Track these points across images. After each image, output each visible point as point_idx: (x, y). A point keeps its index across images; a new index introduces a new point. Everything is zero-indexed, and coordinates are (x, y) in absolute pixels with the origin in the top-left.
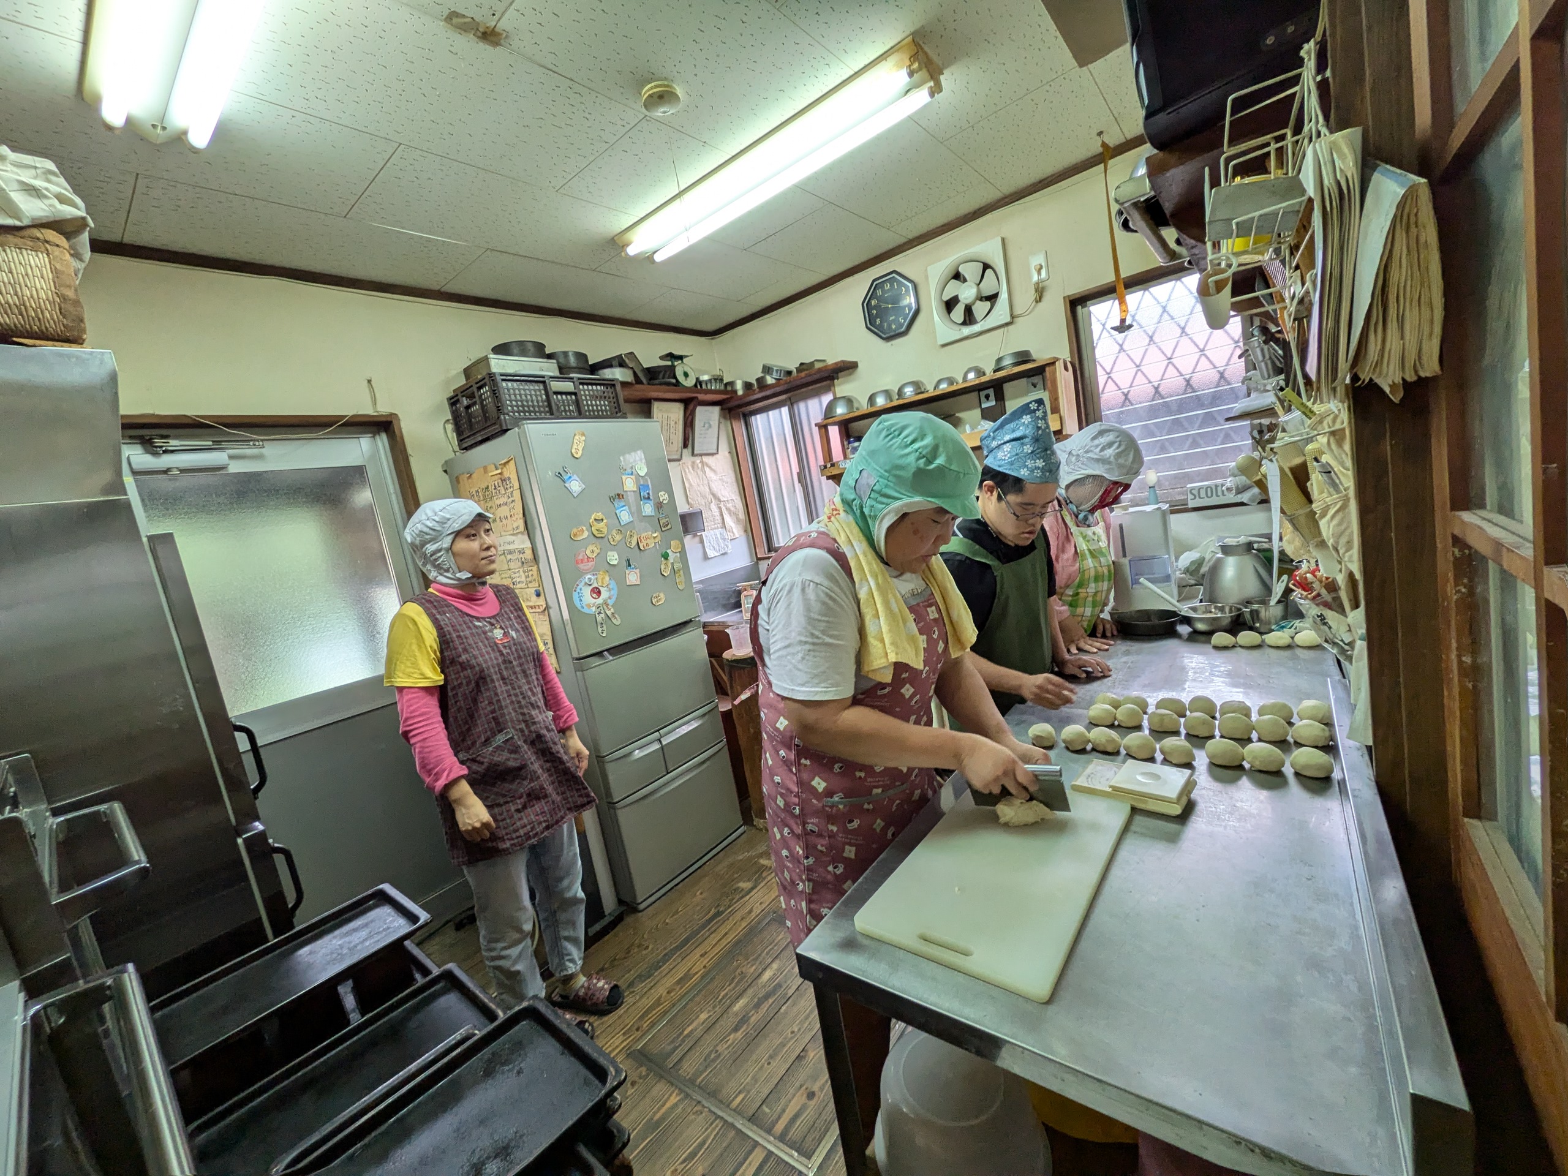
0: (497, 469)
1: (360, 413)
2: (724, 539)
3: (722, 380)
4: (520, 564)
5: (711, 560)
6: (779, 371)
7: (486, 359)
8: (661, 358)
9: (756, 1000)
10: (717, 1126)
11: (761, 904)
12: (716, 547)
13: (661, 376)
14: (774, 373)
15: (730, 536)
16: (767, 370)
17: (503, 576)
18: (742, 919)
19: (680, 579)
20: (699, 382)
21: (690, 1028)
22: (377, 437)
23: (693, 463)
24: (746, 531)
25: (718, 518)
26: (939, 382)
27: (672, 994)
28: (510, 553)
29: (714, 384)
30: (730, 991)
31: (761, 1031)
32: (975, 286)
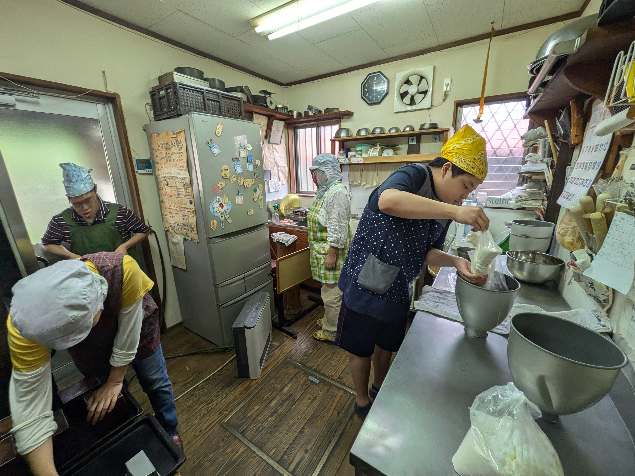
0: (174, 134)
1: (97, 90)
2: (278, 184)
3: (287, 109)
4: (182, 185)
5: (271, 194)
6: (315, 110)
7: (171, 74)
8: (260, 92)
9: (281, 401)
10: (263, 465)
11: (283, 354)
12: (274, 187)
13: (260, 101)
14: (313, 111)
15: (281, 183)
16: (310, 108)
17: (172, 189)
18: (275, 360)
19: (261, 203)
20: (277, 108)
21: (250, 413)
22: (106, 105)
23: (269, 147)
24: (288, 182)
25: (277, 174)
26: (391, 129)
27: (242, 395)
28: (177, 178)
29: (283, 110)
30: (269, 396)
31: (283, 417)
32: (417, 87)
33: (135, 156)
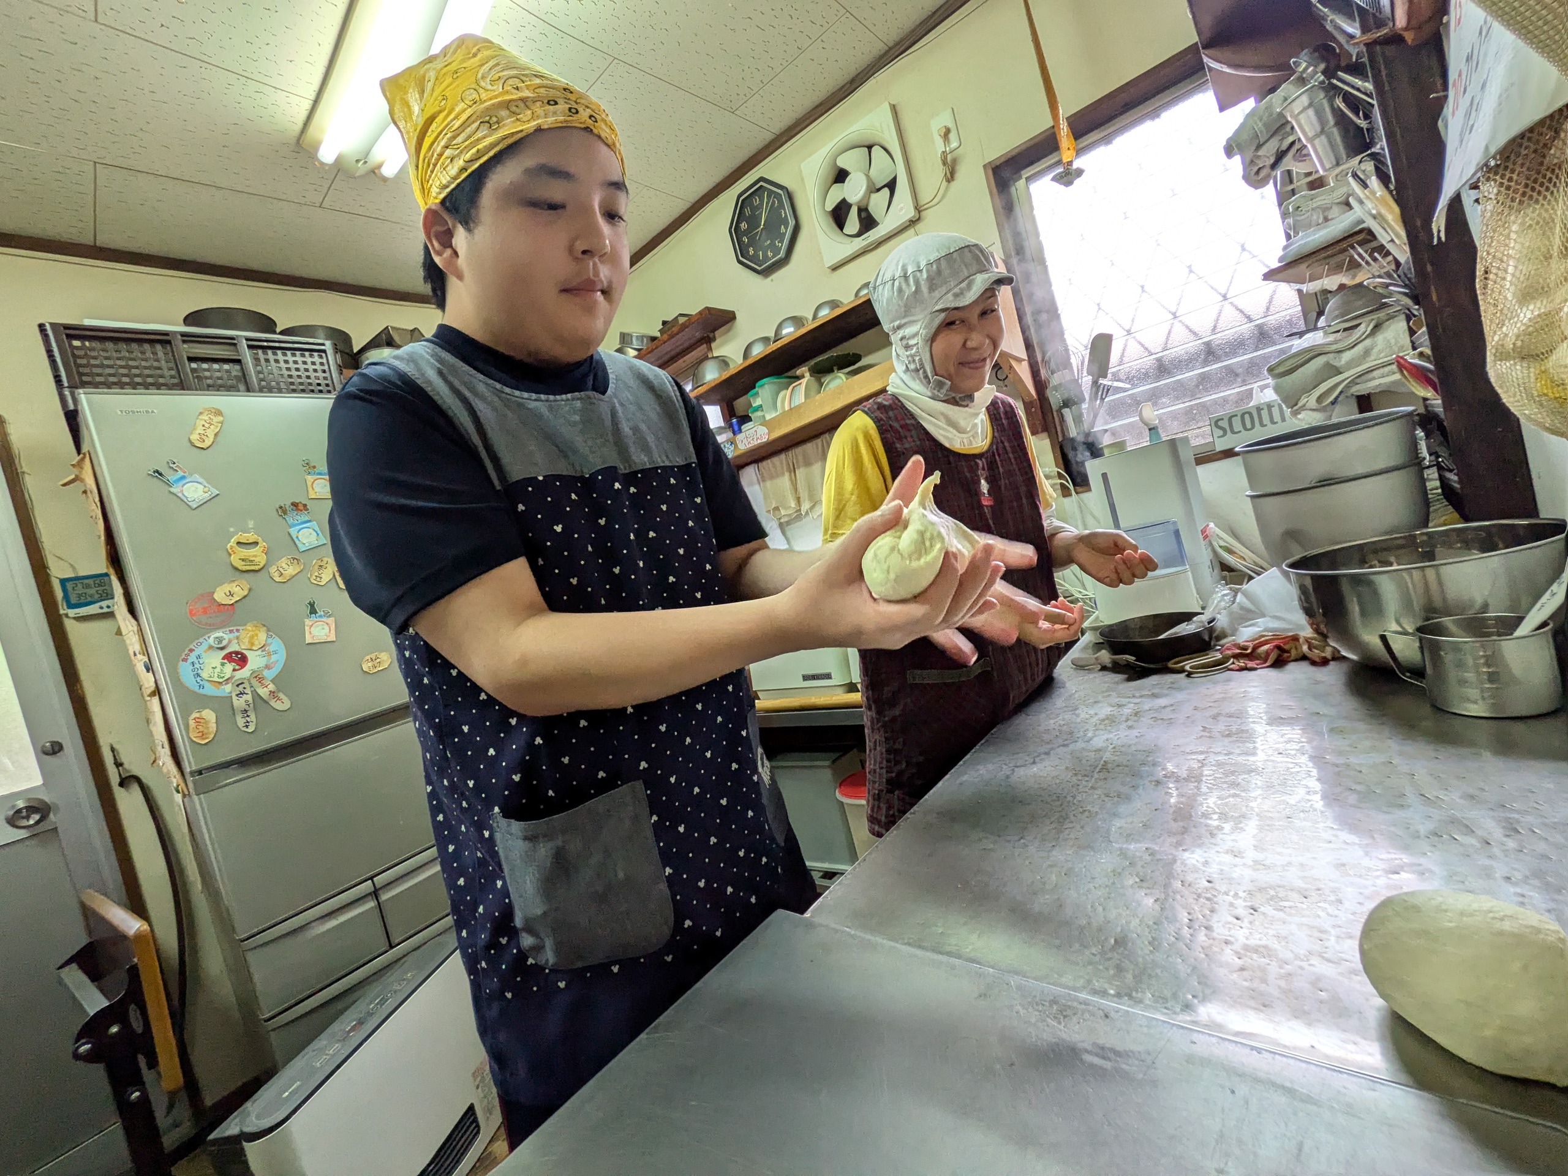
6: (638, 338)
16: (626, 338)
32: (864, 178)
33: (58, 571)
